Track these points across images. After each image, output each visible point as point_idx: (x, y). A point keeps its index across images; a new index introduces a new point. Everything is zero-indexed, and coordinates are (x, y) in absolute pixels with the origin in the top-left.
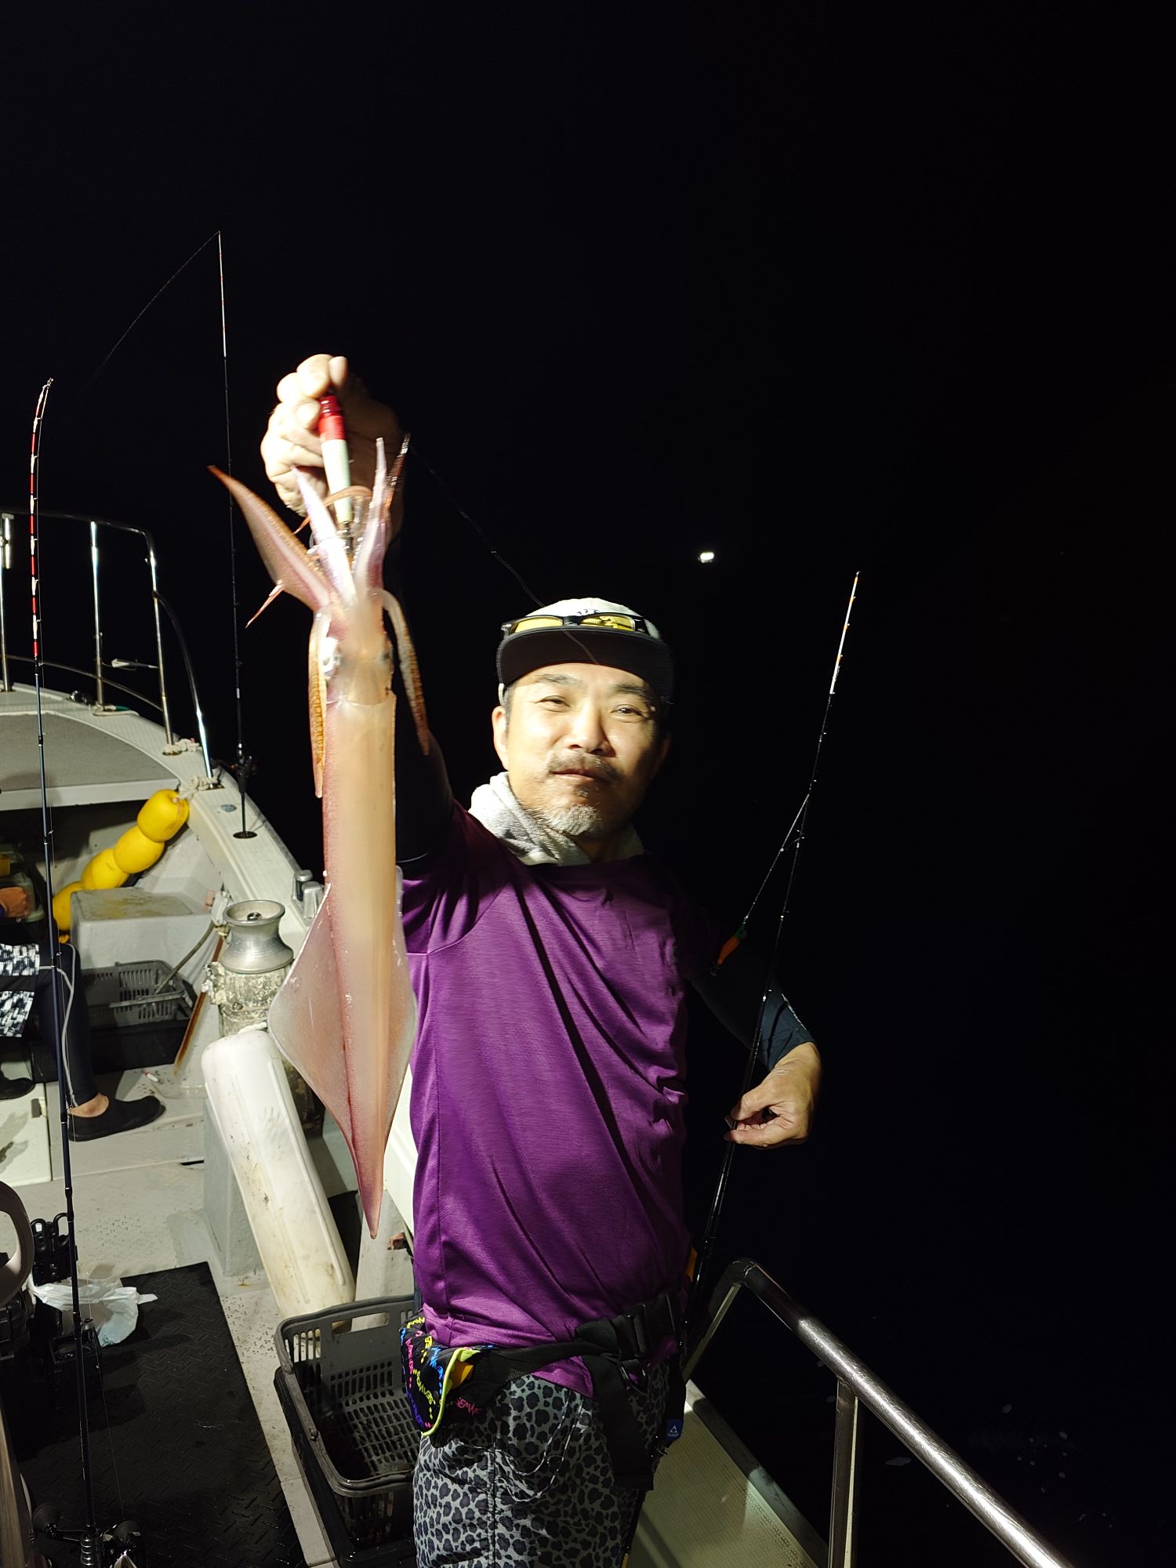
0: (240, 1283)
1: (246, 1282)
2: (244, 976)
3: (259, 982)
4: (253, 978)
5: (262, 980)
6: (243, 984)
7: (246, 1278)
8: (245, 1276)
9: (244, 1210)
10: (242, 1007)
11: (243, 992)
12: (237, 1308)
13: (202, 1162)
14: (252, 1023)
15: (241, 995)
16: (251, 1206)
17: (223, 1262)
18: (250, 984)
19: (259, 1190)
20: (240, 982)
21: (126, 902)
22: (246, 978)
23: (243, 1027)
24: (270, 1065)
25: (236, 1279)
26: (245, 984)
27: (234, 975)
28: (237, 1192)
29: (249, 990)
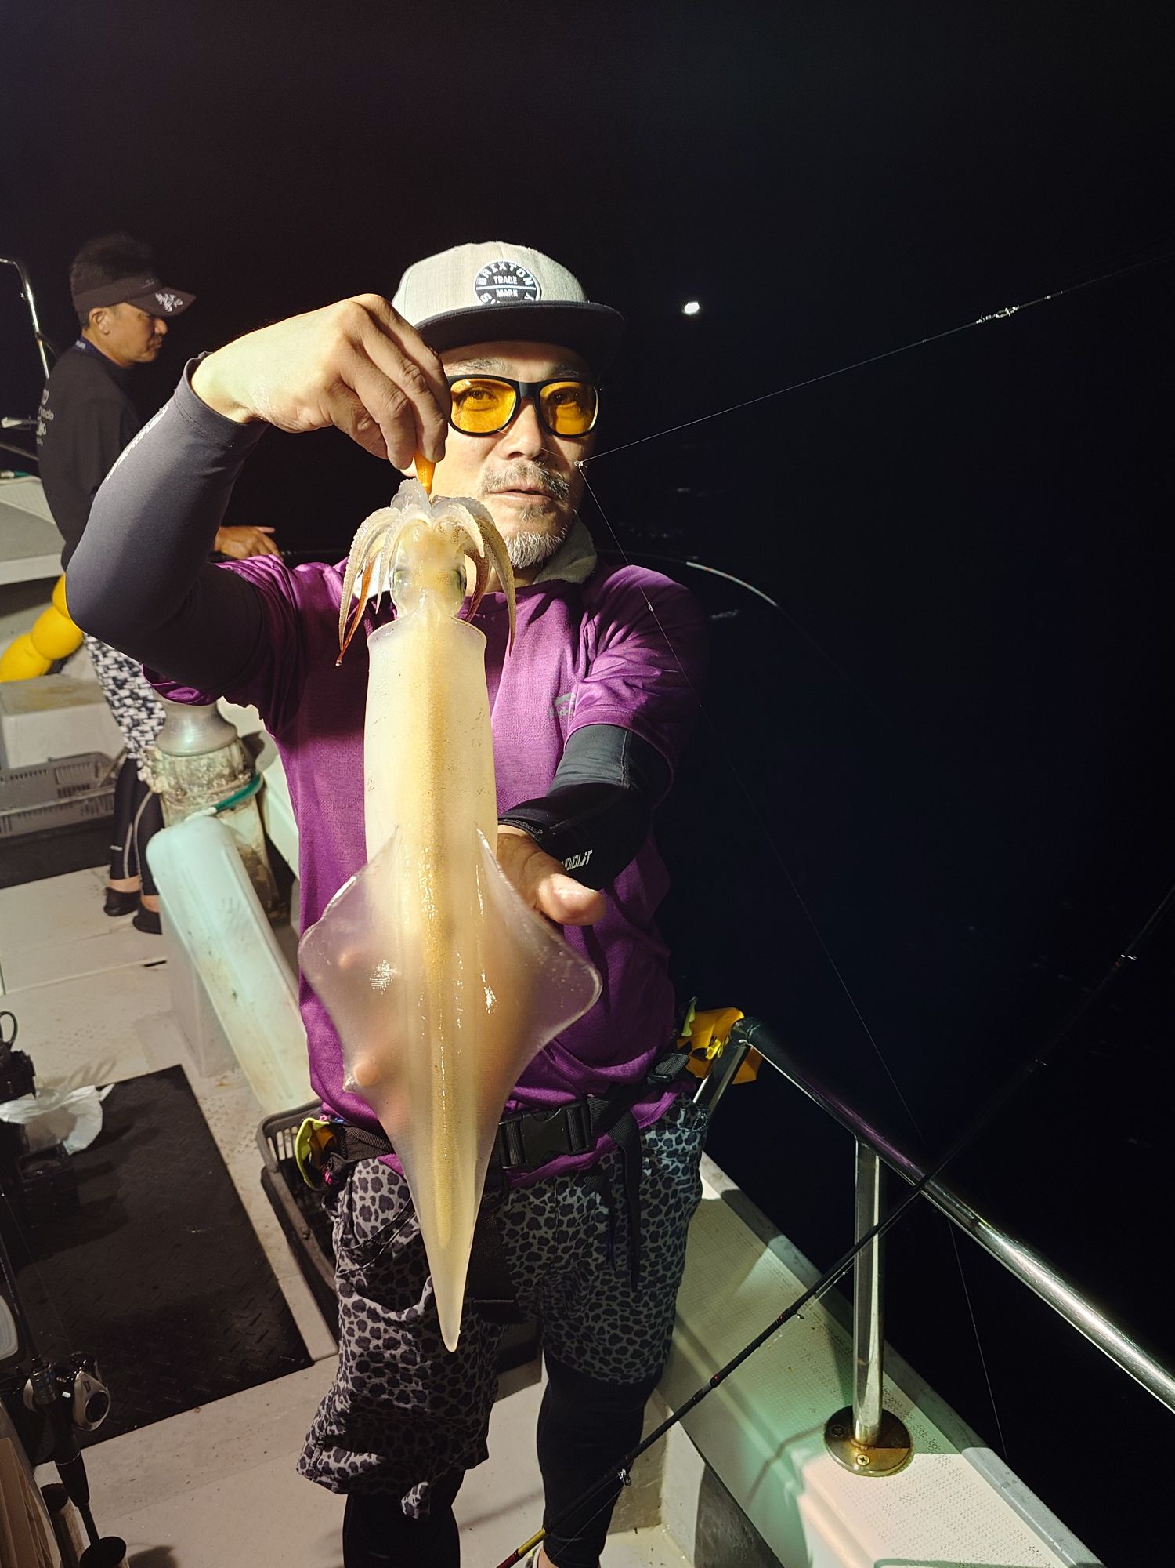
0: (218, 1083)
1: (225, 1082)
2: (184, 758)
3: (202, 765)
4: (195, 761)
5: (204, 761)
6: (184, 768)
7: (224, 1077)
8: (222, 1076)
9: (213, 1009)
10: (186, 793)
11: (185, 776)
12: (217, 1109)
13: (164, 962)
14: (199, 810)
15: (183, 779)
16: (219, 1003)
17: (198, 1063)
18: (192, 767)
19: (226, 986)
20: (181, 764)
21: (52, 691)
22: (187, 761)
23: (189, 815)
24: (223, 853)
25: (213, 1079)
26: (187, 767)
27: (174, 759)
28: (203, 990)
29: (192, 774)
